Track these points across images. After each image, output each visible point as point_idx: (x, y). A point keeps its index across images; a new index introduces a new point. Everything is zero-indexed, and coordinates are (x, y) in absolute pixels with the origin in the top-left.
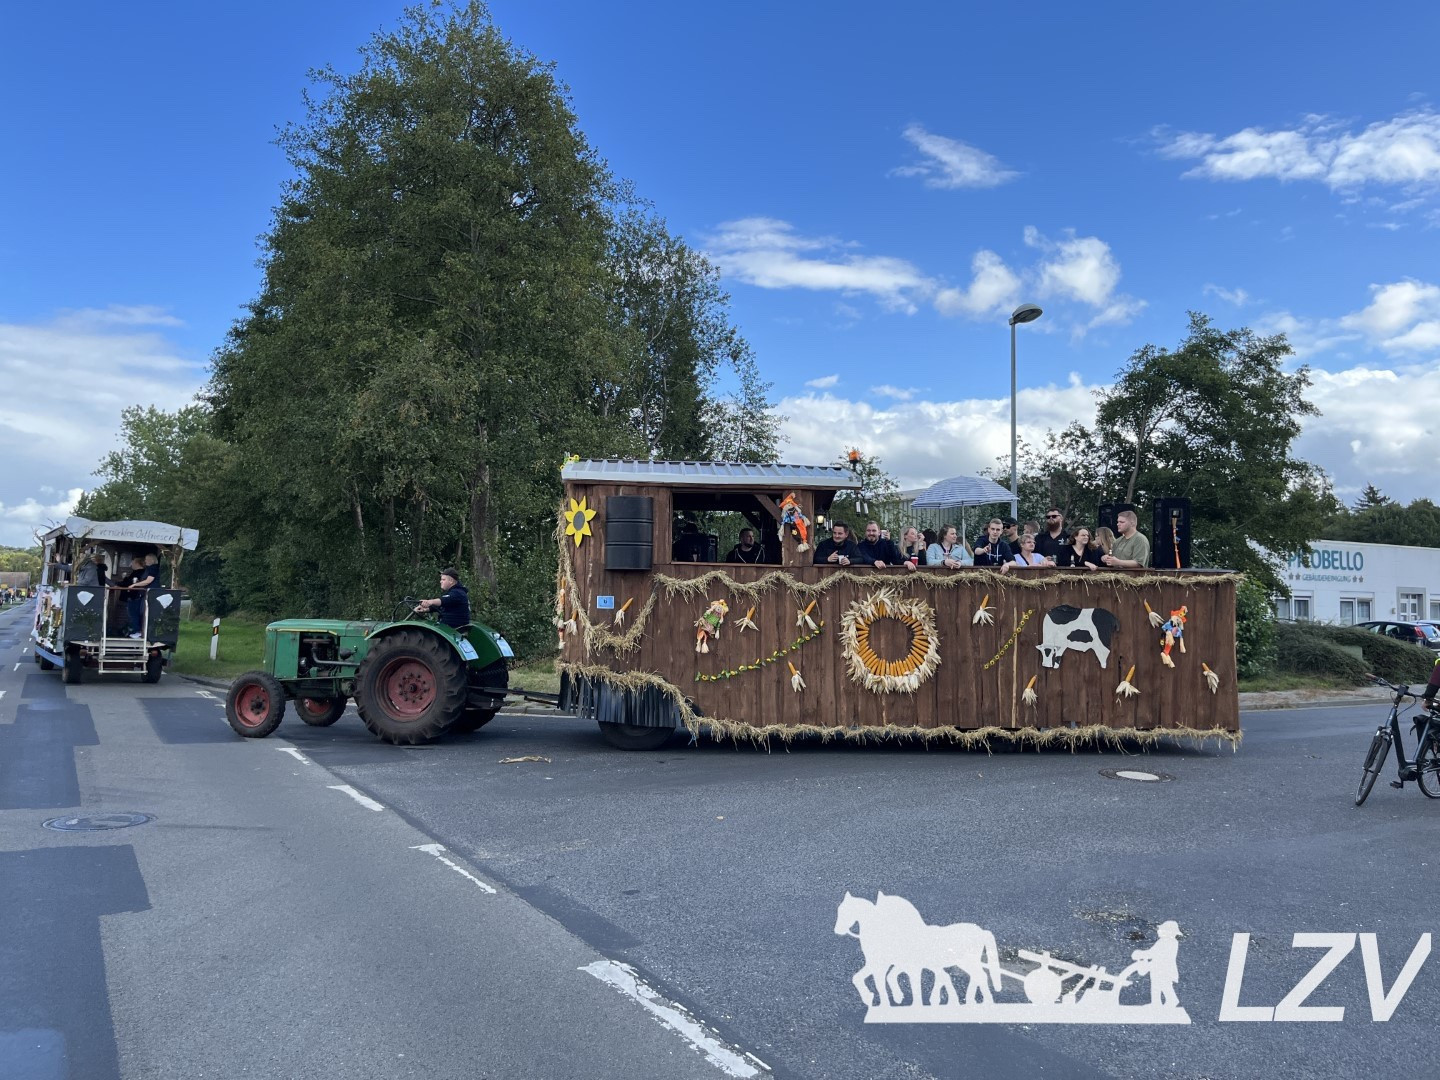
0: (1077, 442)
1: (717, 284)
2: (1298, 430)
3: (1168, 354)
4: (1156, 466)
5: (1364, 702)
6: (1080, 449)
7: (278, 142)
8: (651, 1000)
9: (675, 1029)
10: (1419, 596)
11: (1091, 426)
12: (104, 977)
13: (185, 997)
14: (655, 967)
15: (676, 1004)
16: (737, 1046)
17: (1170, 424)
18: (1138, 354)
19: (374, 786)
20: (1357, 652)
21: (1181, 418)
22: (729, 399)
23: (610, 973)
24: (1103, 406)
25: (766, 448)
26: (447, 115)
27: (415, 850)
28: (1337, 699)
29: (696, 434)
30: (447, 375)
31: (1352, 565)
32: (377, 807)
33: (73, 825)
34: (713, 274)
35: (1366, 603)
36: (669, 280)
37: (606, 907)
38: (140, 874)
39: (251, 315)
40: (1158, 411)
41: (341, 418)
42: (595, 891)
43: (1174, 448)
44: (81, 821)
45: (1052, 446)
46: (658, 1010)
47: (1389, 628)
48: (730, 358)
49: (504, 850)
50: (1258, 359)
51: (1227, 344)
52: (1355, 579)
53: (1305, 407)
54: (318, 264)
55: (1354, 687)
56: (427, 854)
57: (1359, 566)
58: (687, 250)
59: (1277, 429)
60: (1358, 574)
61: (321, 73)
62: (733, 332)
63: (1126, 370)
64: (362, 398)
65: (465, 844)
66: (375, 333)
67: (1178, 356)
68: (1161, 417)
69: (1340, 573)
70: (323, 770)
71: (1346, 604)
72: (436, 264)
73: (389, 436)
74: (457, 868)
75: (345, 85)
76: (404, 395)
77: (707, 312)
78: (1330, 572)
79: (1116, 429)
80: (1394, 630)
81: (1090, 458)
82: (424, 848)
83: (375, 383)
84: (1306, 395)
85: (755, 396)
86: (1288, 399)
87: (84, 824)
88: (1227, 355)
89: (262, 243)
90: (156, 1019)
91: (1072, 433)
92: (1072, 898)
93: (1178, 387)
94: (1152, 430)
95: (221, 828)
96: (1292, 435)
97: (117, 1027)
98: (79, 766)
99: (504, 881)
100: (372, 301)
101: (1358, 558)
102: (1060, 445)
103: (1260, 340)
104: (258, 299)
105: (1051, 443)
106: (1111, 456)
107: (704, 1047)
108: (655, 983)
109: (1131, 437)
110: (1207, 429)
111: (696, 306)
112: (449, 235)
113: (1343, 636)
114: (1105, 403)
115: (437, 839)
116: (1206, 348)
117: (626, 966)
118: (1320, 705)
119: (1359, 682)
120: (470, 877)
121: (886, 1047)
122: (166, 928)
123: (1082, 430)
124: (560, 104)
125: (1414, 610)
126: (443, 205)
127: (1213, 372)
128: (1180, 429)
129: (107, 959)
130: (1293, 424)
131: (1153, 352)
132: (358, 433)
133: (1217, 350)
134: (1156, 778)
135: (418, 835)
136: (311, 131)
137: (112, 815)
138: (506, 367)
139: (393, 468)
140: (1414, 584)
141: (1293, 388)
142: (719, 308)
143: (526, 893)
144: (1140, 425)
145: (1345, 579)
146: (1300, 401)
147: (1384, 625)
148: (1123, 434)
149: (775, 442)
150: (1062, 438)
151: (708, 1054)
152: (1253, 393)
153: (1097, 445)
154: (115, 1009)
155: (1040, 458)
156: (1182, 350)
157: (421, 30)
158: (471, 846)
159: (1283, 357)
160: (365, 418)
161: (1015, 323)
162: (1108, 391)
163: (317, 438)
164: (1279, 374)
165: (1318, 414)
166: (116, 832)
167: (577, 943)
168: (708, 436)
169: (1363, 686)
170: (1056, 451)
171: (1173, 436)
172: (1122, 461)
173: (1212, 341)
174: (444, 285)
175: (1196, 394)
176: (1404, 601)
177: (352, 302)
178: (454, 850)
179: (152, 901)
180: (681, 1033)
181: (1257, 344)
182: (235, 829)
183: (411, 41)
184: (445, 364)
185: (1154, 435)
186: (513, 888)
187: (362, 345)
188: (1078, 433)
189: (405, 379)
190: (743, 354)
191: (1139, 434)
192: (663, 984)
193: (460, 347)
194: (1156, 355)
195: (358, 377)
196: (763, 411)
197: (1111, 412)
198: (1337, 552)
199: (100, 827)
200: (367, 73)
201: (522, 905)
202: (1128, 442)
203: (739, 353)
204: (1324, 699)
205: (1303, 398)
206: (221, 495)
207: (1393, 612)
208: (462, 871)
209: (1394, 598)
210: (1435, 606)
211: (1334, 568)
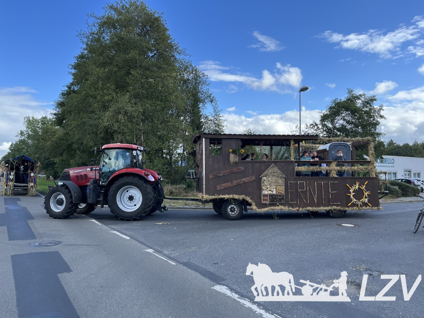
0: (314, 127)
1: (207, 80)
2: (379, 123)
3: (341, 101)
4: (337, 133)
5: (401, 202)
6: (315, 129)
7: (78, 36)
8: (237, 297)
9: (249, 307)
10: (410, 171)
11: (318, 122)
12: (66, 294)
13: (95, 300)
14: (234, 287)
15: (246, 299)
16: (270, 312)
17: (341, 122)
18: (333, 101)
19: (124, 231)
20: (397, 188)
21: (344, 120)
22: (210, 114)
23: (222, 289)
24: (322, 116)
25: (220, 129)
26: (131, 28)
27: (145, 251)
28: (393, 202)
29: (200, 124)
30: (132, 107)
31: (391, 163)
32: (128, 238)
33: (38, 245)
34: (206, 77)
35: (395, 174)
36: (192, 79)
37: (211, 269)
38: (64, 260)
39: (67, 89)
40: (338, 118)
41: (101, 120)
42: (205, 263)
43: (342, 129)
44: (39, 244)
45: (307, 128)
46: (242, 301)
47: (403, 180)
48: (210, 102)
49: (172, 251)
50: (367, 103)
51: (358, 98)
53: (382, 117)
54: (92, 73)
55: (397, 198)
56: (149, 252)
57: (393, 163)
58: (198, 70)
59: (374, 123)
60: (393, 165)
61: (91, 15)
62: (211, 94)
63: (329, 106)
64: (107, 114)
65: (159, 249)
66: (110, 94)
67: (344, 101)
68: (339, 120)
69: (388, 165)
70: (106, 227)
71: (389, 174)
72: (128, 73)
73: (116, 125)
74: (160, 257)
75: (98, 19)
76: (120, 113)
77: (203, 88)
78: (385, 164)
79: (325, 123)
80: (405, 181)
81: (318, 132)
82: (148, 250)
83: (110, 109)
84: (382, 113)
85: (218, 114)
86: (377, 114)
87: (40, 245)
88: (358, 101)
89: (70, 67)
90: (89, 308)
91: (313, 124)
92: (347, 263)
93: (344, 111)
94: (336, 123)
95: (84, 245)
96: (378, 125)
97: (77, 310)
98: (31, 226)
99: (176, 260)
100: (108, 84)
101: (393, 160)
102: (309, 128)
103: (368, 97)
104: (69, 84)
105: (307, 127)
106: (324, 131)
107: (261, 313)
108: (236, 293)
109: (330, 125)
110: (352, 123)
111: (200, 86)
112: (131, 65)
113: (393, 183)
114: (322, 115)
115: (151, 248)
116: (352, 99)
117: (225, 287)
118: (389, 203)
119: (398, 197)
120: (166, 259)
121: (314, 311)
122: (80, 277)
123: (315, 123)
124: (163, 25)
125: (409, 176)
126: (130, 55)
127: (355, 106)
128: (345, 123)
129: (65, 288)
130: (378, 122)
131: (338, 100)
132: (106, 124)
133: (355, 100)
134: (353, 226)
135: (144, 247)
136: (88, 33)
137: (48, 242)
138: (150, 104)
139: (116, 135)
140: (408, 168)
141: (378, 111)
142: (207, 87)
143: (185, 264)
144: (332, 122)
145: (389, 166)
146: (380, 115)
147: (402, 180)
148: (327, 125)
149: (223, 127)
150: (310, 125)
151: (263, 315)
152: (366, 112)
153: (320, 127)
154: (75, 305)
155: (303, 132)
156: (345, 100)
157: (121, 2)
158: (161, 250)
159: (375, 102)
160: (108, 120)
161: (301, 92)
162: (323, 112)
163: (93, 126)
164: (373, 107)
165: (385, 119)
166: (52, 247)
167: (207, 280)
168: (203, 124)
169: (399, 197)
170: (308, 130)
171: (342, 125)
172: (327, 132)
173: (354, 97)
174: (131, 80)
175: (349, 113)
176: (406, 173)
177: (102, 85)
178: (156, 251)
179: (72, 269)
180: (251, 308)
181: (367, 98)
182: (88, 245)
183: (118, 6)
184: (132, 104)
185: (337, 125)
186: (181, 263)
187: (106, 98)
188: (315, 124)
189: (120, 108)
190: (214, 101)
191: (332, 124)
192: (239, 292)
193: (135, 98)
194: (338, 101)
195: (105, 108)
196: (220, 118)
197: (324, 118)
198: (387, 159)
199: (46, 246)
200: (106, 15)
201: (185, 268)
202: (329, 127)
203: (213, 100)
204: (390, 202)
205: (381, 114)
206: (59, 143)
207: (403, 176)
208: (162, 258)
209: (403, 172)
210: (415, 174)
211: (386, 163)
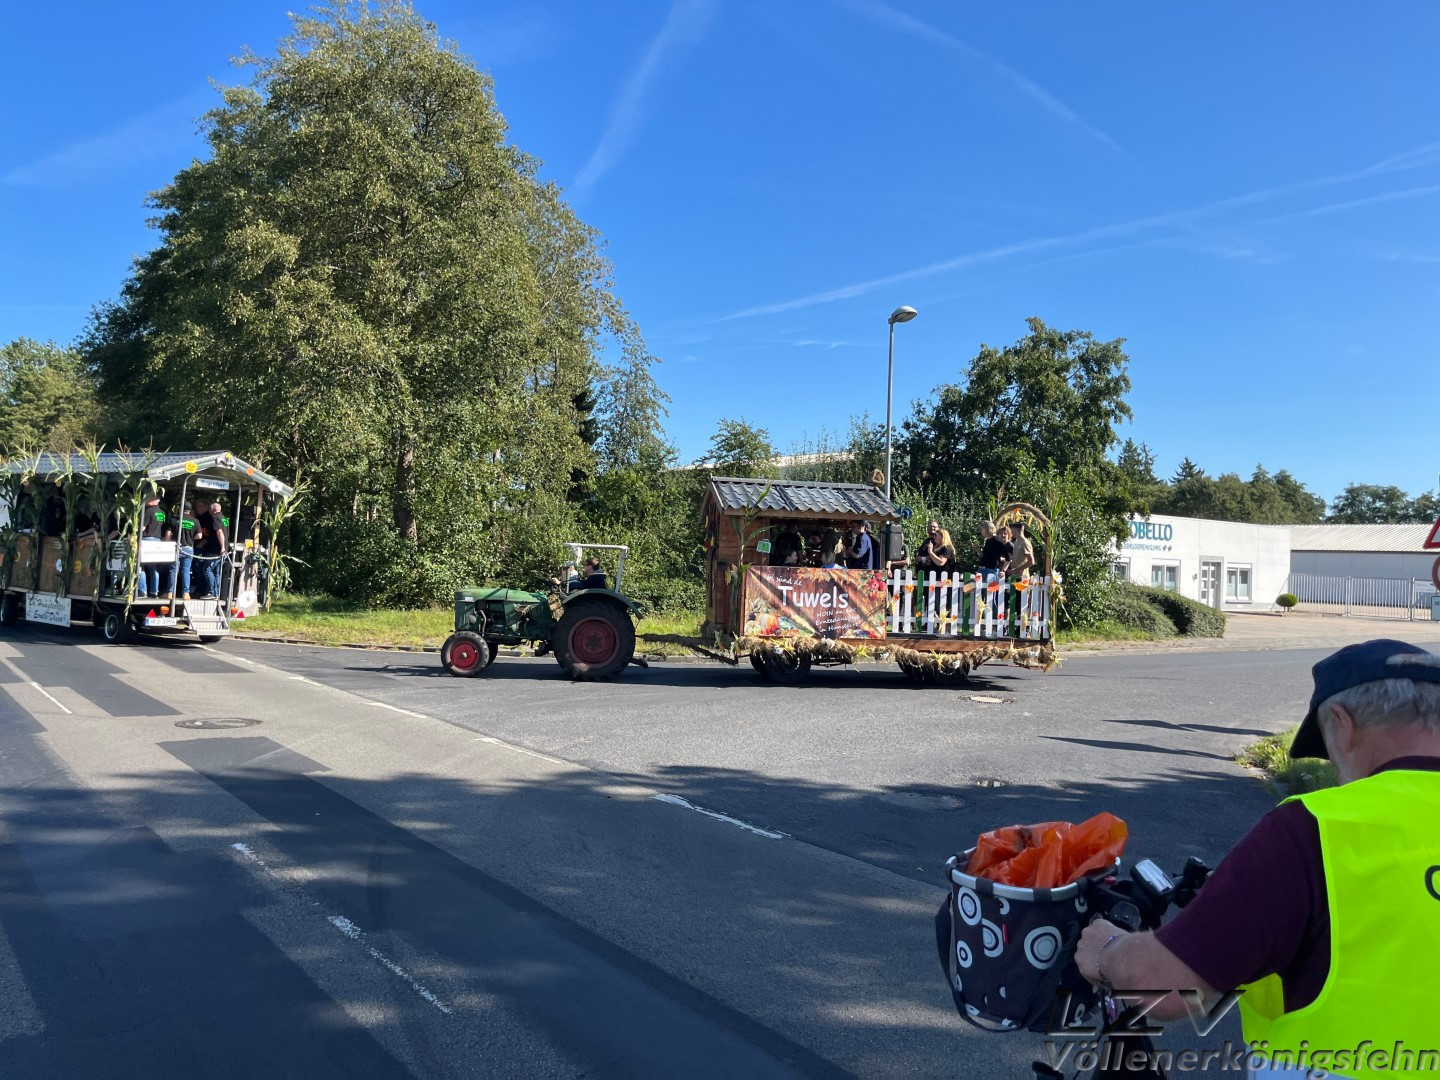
8: (703, 810)
9: (726, 821)
10: (1218, 565)
15: (720, 812)
16: (766, 827)
19: (399, 703)
27: (479, 741)
31: (1163, 536)
35: (1172, 570)
44: (204, 723)
46: (711, 815)
49: (543, 742)
52: (1164, 548)
56: (489, 743)
57: (1168, 536)
60: (1168, 544)
65: (510, 738)
69: (1153, 542)
70: (346, 693)
71: (1156, 569)
74: (521, 751)
78: (1145, 541)
82: (485, 740)
87: (207, 725)
98: (134, 686)
101: (1168, 529)
107: (748, 828)
108: (702, 804)
115: (490, 736)
117: (677, 796)
120: (535, 755)
125: (1213, 576)
134: (999, 701)
135: (471, 733)
137: (223, 719)
140: (1213, 552)
143: (583, 764)
145: (1157, 548)
151: (751, 831)
158: (517, 739)
161: (892, 323)
166: (242, 729)
176: (1205, 568)
178: (507, 742)
180: (731, 823)
186: (572, 762)
207: (1195, 577)
208: (525, 752)
209: (1197, 564)
210: (1231, 573)
211: (1149, 538)
